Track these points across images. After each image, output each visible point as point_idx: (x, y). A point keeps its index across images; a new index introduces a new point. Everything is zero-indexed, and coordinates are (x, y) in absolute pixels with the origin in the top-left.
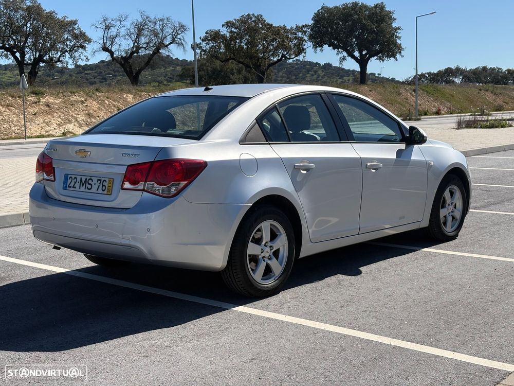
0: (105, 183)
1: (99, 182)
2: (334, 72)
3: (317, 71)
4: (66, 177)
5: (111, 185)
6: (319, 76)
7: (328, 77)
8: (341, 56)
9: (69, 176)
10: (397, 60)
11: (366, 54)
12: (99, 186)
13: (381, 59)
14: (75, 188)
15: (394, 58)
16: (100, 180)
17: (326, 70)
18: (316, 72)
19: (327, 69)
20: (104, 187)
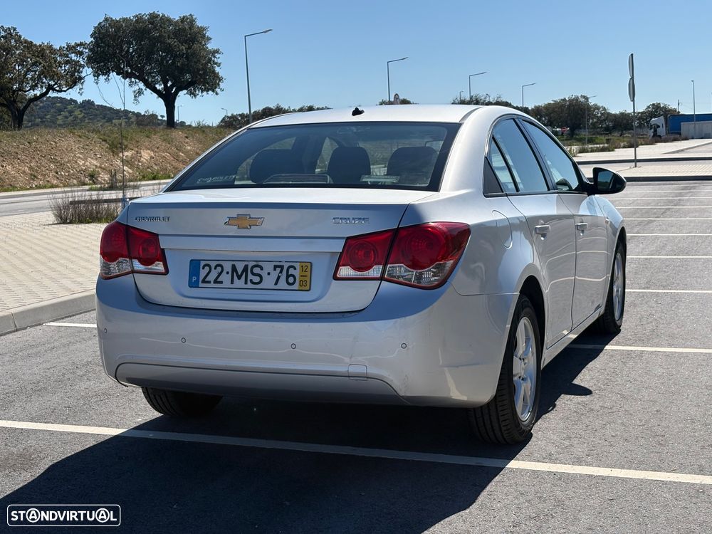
0: (292, 271)
1: (279, 270)
2: (98, 112)
3: (73, 112)
4: (195, 266)
5: (308, 274)
6: (76, 117)
7: (90, 119)
8: (136, 88)
9: (203, 263)
10: (217, 94)
11: (172, 86)
12: (279, 277)
13: (193, 94)
14: (221, 282)
15: (213, 91)
16: (282, 267)
17: (85, 110)
18: (71, 112)
19: (86, 108)
20: (291, 280)
